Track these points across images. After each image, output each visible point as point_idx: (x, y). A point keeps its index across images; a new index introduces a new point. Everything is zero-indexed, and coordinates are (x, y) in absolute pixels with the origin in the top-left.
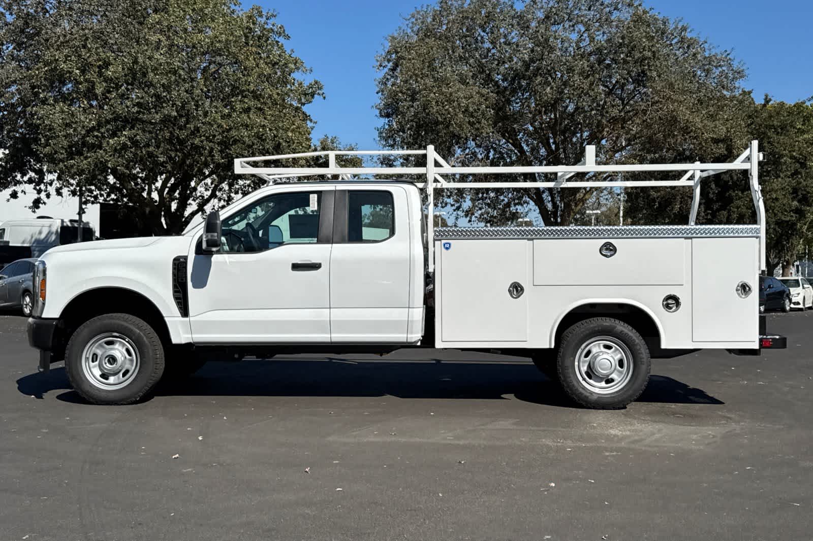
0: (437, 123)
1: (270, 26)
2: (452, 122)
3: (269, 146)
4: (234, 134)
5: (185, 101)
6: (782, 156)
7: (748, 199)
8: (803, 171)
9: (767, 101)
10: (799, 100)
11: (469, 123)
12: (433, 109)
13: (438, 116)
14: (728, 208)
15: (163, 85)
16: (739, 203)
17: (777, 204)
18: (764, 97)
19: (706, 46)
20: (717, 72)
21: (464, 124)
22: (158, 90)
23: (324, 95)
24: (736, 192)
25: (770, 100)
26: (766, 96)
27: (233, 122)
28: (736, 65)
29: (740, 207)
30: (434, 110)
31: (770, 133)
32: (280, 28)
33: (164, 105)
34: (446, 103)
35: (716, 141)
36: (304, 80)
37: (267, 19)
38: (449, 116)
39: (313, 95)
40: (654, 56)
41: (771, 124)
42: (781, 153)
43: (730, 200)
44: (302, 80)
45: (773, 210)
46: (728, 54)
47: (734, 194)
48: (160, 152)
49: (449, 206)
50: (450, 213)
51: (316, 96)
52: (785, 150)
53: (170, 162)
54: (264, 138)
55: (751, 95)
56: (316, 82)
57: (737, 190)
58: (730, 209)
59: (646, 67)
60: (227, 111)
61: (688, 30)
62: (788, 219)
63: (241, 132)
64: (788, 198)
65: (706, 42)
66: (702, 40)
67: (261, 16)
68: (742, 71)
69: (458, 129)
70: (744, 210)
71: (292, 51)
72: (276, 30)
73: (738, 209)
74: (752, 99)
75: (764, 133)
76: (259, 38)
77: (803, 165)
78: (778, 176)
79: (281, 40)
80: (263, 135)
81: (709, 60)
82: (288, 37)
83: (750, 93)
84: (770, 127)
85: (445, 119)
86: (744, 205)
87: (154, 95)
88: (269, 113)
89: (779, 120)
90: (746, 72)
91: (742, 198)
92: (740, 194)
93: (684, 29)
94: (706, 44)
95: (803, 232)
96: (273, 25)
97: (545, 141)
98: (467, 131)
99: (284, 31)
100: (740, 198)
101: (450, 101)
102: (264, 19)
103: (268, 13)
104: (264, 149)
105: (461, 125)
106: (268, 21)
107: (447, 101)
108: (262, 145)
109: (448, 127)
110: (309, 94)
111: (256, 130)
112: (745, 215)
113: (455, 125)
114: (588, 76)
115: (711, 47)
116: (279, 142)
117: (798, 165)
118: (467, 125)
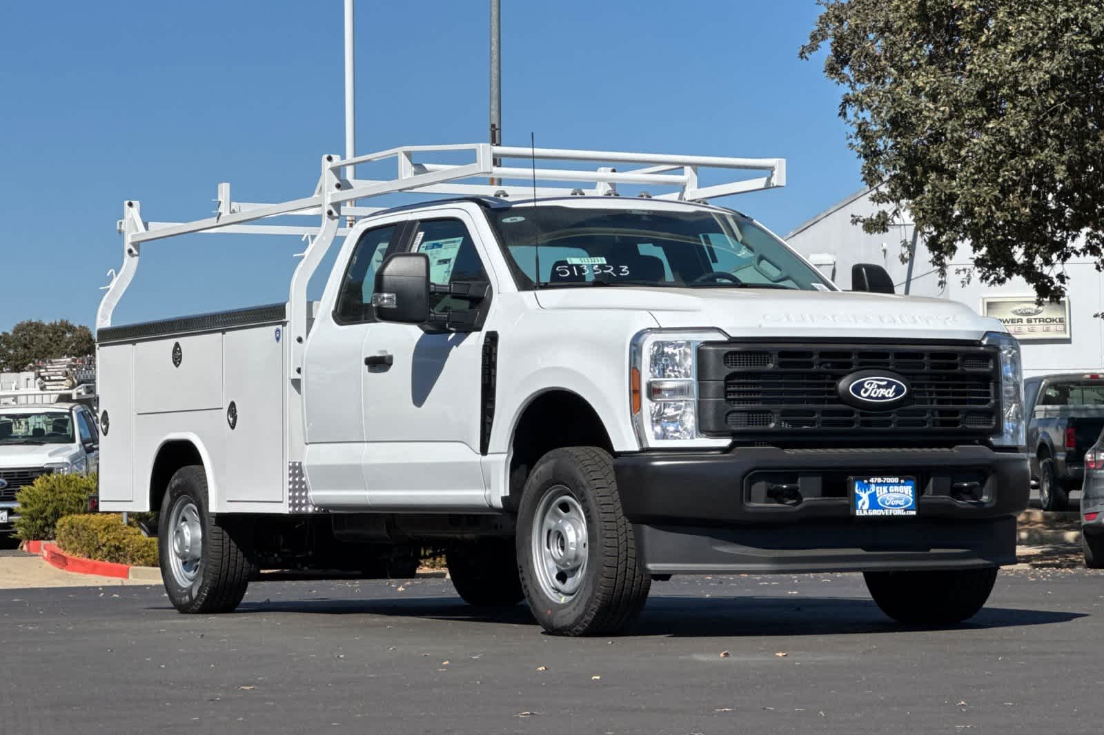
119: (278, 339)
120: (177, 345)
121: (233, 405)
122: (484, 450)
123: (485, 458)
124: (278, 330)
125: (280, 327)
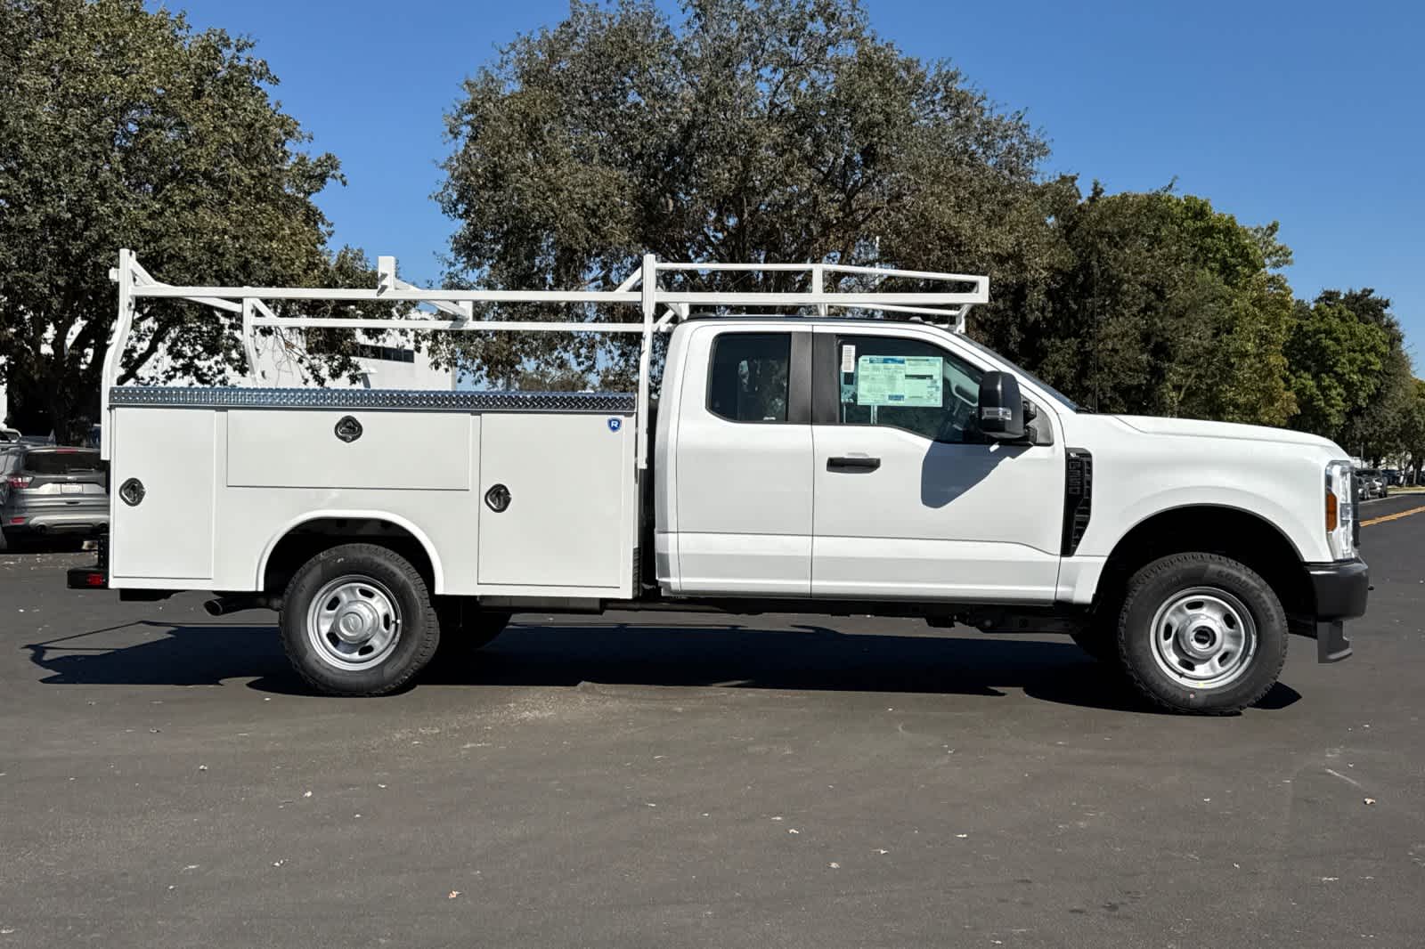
1: (243, 63)
2: (558, 225)
3: (230, 264)
4: (167, 245)
5: (80, 191)
6: (1120, 282)
7: (1070, 351)
8: (1161, 307)
9: (1097, 192)
10: (1151, 190)
11: (590, 227)
12: (527, 202)
13: (536, 214)
14: (1040, 365)
15: (45, 166)
16: (1057, 357)
17: (1117, 358)
18: (1092, 186)
19: (986, 104)
20: (1003, 146)
22: (37, 174)
23: (344, 179)
24: (1054, 340)
25: (1102, 191)
26: (1096, 185)
27: (164, 225)
28: (1032, 134)
29: (1057, 364)
30: (529, 205)
31: (1102, 245)
32: (261, 65)
33: (47, 199)
34: (548, 194)
36: (308, 153)
37: (238, 51)
38: (553, 214)
39: (322, 178)
40: (888, 120)
41: (1103, 229)
42: (1120, 276)
43: (1044, 353)
44: (305, 154)
45: (1110, 369)
46: (1020, 118)
47: (1049, 344)
48: (37, 278)
51: (327, 179)
52: (1126, 271)
53: (58, 293)
54: (220, 251)
55: (1076, 182)
56: (329, 157)
57: (1055, 337)
58: (1042, 368)
59: (876, 139)
60: (157, 206)
61: (961, 78)
62: (1135, 382)
63: (180, 241)
64: (1134, 349)
65: (984, 98)
66: (979, 95)
67: (228, 46)
68: (1044, 145)
70: (1064, 369)
71: (278, 104)
72: (254, 68)
73: (1054, 367)
74: (1077, 190)
75: (1093, 244)
76: (226, 82)
77: (1160, 295)
78: (1118, 314)
79: (264, 85)
80: (219, 246)
81: (988, 128)
82: (276, 81)
83: (1073, 179)
84: (1101, 235)
85: (547, 219)
86: (1063, 361)
87: (30, 181)
88: (235, 209)
89: (1116, 223)
90: (1049, 146)
91: (1061, 349)
92: (1059, 344)
93: (952, 77)
94: (984, 102)
95: (1164, 403)
96: (249, 61)
99: (268, 70)
100: (1059, 350)
101: (556, 191)
102: (233, 50)
103: (238, 40)
104: (221, 270)
106: (240, 54)
107: (550, 190)
108: (218, 264)
110: (317, 176)
111: (206, 238)
112: (1065, 377)
114: (784, 151)
115: (994, 105)
116: (246, 258)
117: (1152, 296)
118: (586, 229)
120: (349, 420)
121: (498, 488)
124: (615, 420)
125: (620, 417)
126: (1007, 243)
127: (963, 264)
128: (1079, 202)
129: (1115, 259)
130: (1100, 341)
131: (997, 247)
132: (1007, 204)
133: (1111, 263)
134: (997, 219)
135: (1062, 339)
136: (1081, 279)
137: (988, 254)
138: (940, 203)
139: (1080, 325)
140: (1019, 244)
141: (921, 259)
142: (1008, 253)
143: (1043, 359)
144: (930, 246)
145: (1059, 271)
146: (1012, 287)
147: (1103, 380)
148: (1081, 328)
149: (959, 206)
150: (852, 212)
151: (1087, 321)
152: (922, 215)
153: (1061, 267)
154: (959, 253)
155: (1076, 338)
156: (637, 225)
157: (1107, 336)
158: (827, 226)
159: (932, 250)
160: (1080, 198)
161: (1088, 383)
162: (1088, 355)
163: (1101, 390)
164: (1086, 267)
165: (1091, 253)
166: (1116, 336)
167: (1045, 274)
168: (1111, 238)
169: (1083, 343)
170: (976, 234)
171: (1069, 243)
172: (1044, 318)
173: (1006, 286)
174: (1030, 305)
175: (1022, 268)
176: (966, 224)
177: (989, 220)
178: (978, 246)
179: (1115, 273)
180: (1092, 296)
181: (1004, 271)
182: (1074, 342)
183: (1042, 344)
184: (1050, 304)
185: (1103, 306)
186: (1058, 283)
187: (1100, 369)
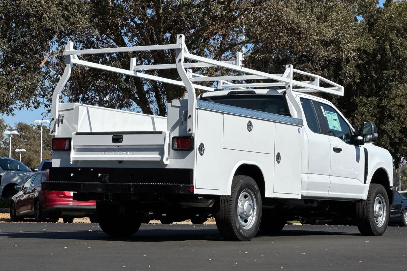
0: (29, 16)
2: (45, 15)
7: (373, 106)
11: (63, 16)
13: (30, 8)
16: (363, 109)
21: (57, 18)
24: (361, 98)
31: (393, 35)
35: (326, 44)
38: (41, 8)
41: (393, 25)
45: (399, 118)
47: (357, 100)
49: (42, 106)
50: (44, 115)
57: (362, 96)
58: (354, 117)
69: (51, 23)
73: (362, 116)
75: (386, 35)
84: (392, 29)
85: (37, 11)
86: (368, 112)
91: (367, 104)
92: (365, 100)
97: (148, 38)
98: (60, 25)
100: (365, 104)
105: (54, 18)
109: (40, 19)
113: (47, 19)
118: (62, 18)
119: (299, 132)
120: (250, 122)
121: (279, 154)
122: (365, 183)
123: (365, 185)
124: (299, 129)
125: (300, 128)
126: (330, 33)
127: (302, 46)
128: (378, 6)
129: (401, 45)
130: (392, 99)
131: (324, 36)
132: (329, 8)
133: (399, 47)
134: (323, 17)
135: (367, 97)
136: (379, 57)
137: (318, 40)
138: (287, 7)
139: (380, 88)
140: (337, 34)
141: (274, 42)
142: (330, 39)
143: (354, 110)
144: (281, 34)
145: (365, 52)
146: (334, 61)
147: (394, 125)
148: (380, 90)
149: (299, 9)
150: (231, 11)
151: (384, 86)
152: (276, 14)
153: (366, 49)
154: (299, 39)
155: (376, 97)
156: (94, 16)
157: (396, 96)
158: (214, 18)
159: (282, 37)
160: (378, 3)
161: (384, 127)
162: (383, 108)
163: (393, 132)
164: (382, 49)
165: (385, 40)
166: (402, 96)
167: (354, 54)
168: (398, 31)
169: (381, 100)
170: (310, 27)
171: (371, 33)
172: (355, 83)
173: (330, 61)
174: (345, 74)
175: (339, 49)
176: (304, 21)
177: (318, 18)
178: (311, 35)
179: (401, 54)
180: (387, 69)
181: (328, 51)
182: (375, 100)
183: (354, 100)
184: (359, 73)
185: (394, 76)
186: (363, 60)
187: (392, 118)
